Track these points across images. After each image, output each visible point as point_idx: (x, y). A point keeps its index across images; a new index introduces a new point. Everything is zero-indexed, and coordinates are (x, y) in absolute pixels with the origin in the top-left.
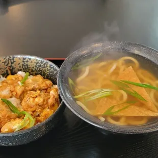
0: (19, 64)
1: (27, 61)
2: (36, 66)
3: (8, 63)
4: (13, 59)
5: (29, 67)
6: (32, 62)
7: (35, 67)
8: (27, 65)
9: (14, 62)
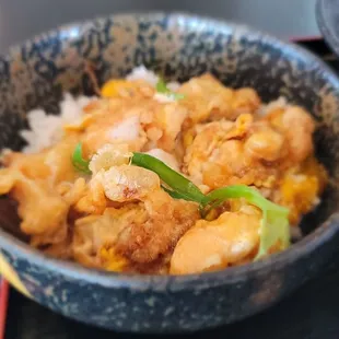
0: (124, 49)
1: (154, 36)
2: (183, 52)
3: (91, 46)
4: (106, 31)
5: (157, 57)
6: (170, 37)
7: (178, 57)
8: (152, 51)
9: (109, 40)
